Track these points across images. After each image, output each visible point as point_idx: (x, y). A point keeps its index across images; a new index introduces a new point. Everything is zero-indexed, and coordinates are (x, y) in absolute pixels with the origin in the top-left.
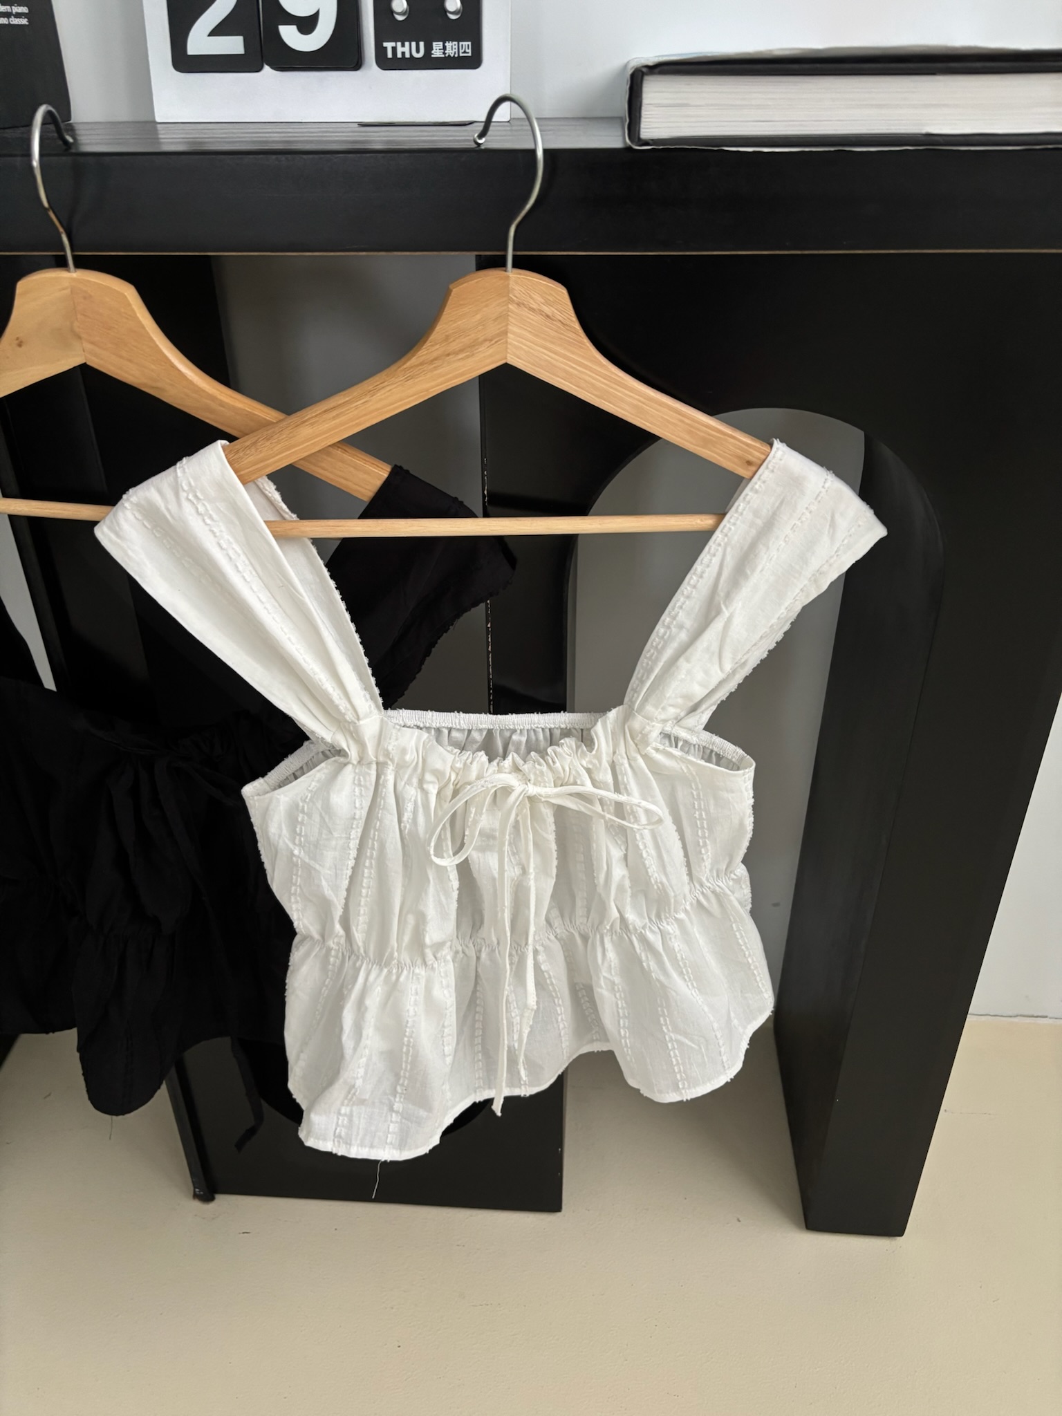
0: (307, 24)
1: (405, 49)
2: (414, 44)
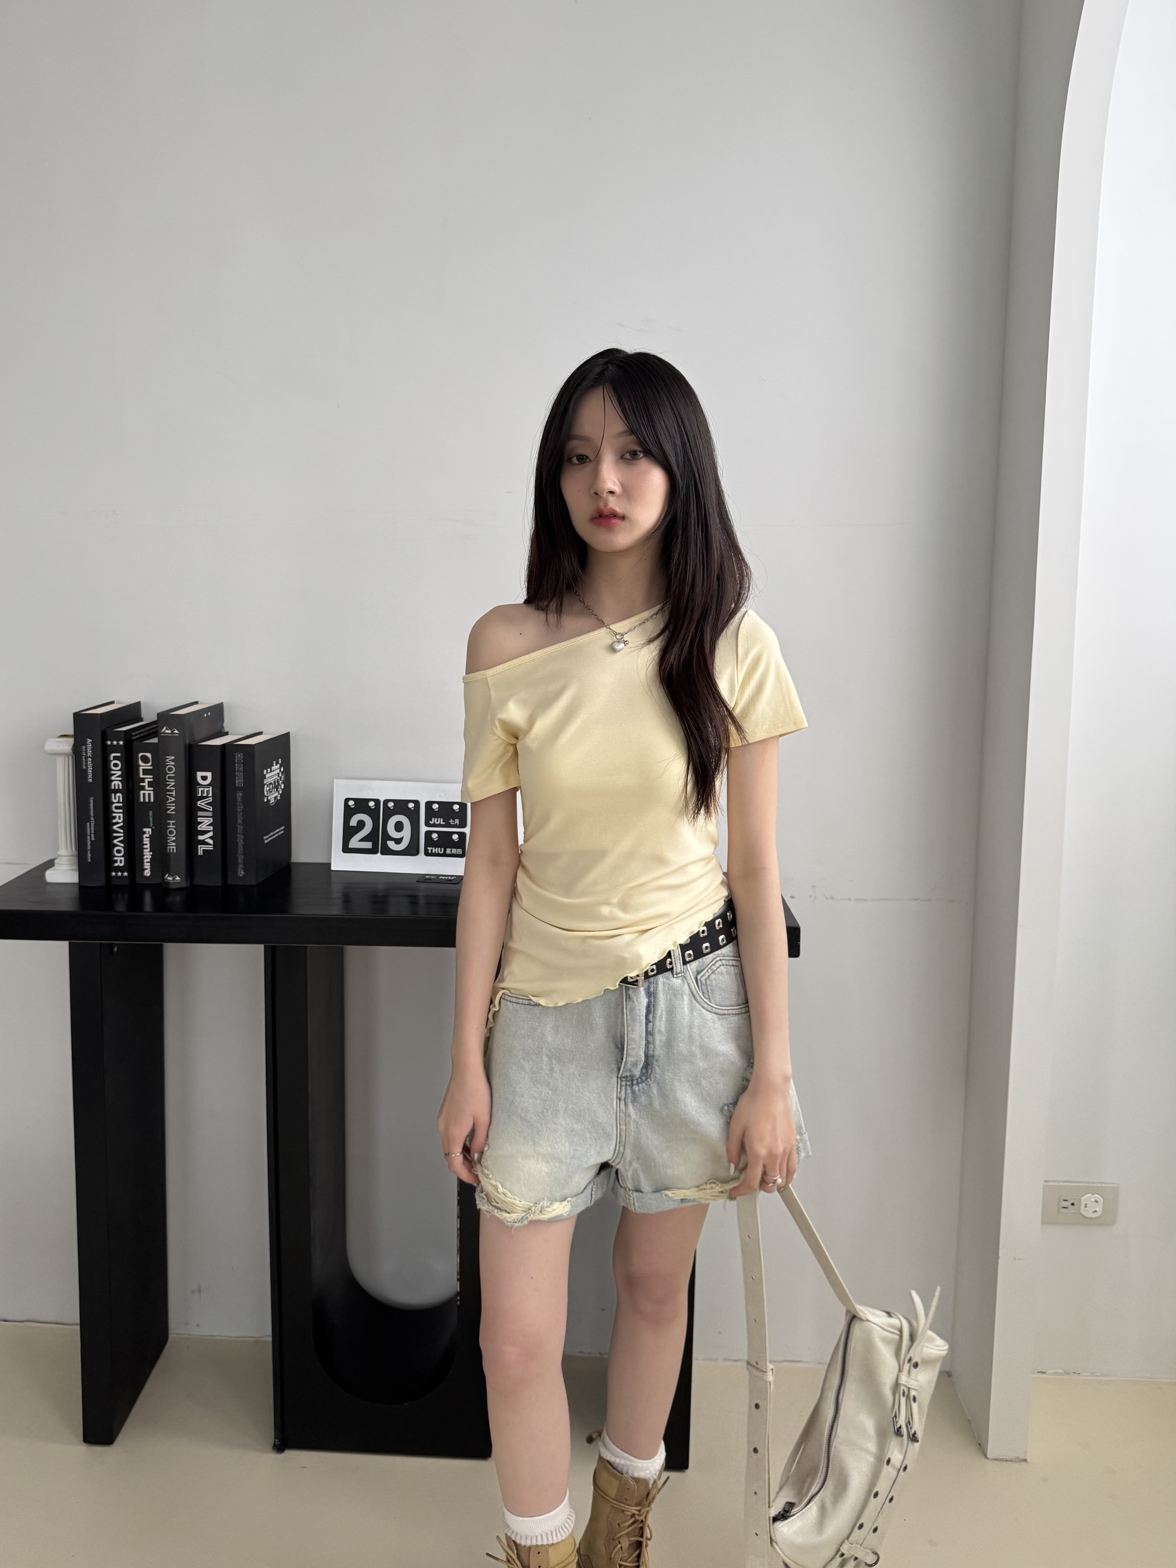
0: (398, 841)
1: (436, 850)
2: (439, 849)
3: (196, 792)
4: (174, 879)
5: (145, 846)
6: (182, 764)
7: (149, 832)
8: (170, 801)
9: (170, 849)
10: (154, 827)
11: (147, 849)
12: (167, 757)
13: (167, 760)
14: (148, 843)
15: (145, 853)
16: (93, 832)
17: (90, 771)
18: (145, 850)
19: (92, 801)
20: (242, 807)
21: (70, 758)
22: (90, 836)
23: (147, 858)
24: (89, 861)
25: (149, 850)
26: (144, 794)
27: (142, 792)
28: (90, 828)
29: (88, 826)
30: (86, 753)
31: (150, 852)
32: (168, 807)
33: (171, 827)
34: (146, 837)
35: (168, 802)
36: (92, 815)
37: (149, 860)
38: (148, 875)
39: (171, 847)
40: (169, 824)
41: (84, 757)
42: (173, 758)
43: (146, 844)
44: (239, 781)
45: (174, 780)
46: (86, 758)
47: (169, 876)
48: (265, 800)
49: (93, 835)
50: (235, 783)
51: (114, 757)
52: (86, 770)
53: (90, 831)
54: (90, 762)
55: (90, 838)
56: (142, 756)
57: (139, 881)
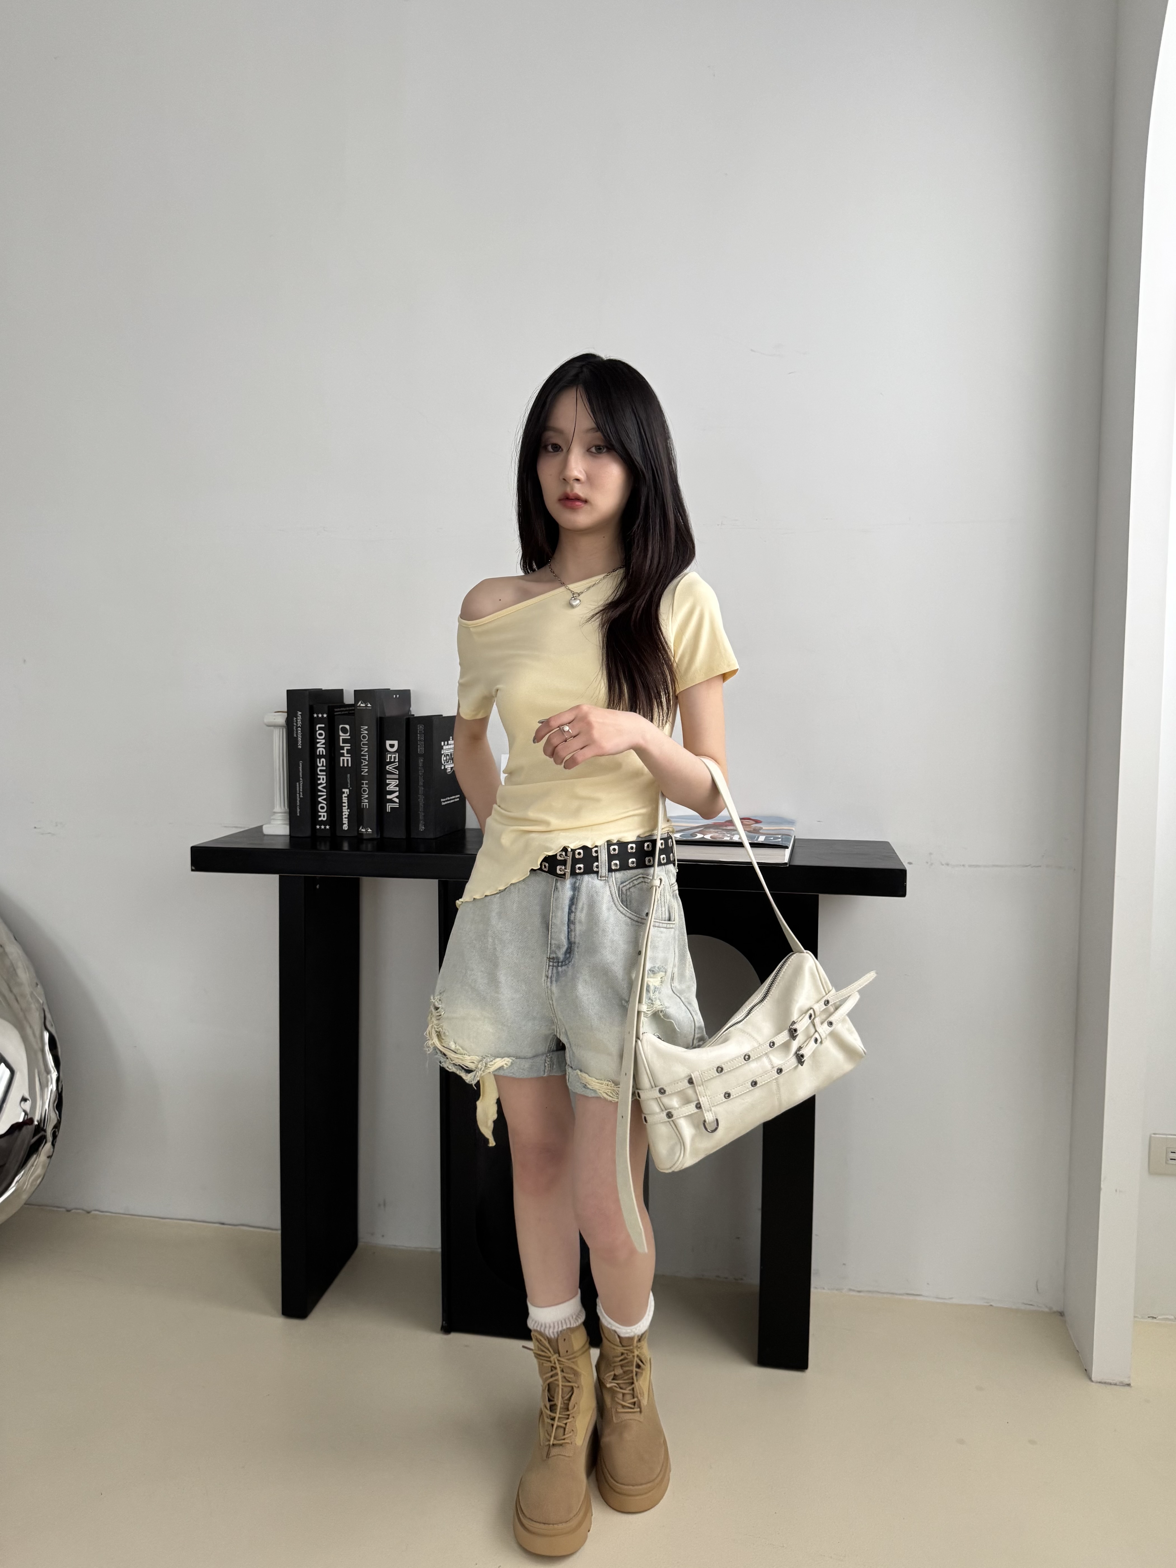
3: (385, 758)
4: (366, 831)
5: (344, 804)
6: (374, 732)
7: (347, 792)
8: (364, 764)
9: (363, 805)
10: (351, 788)
11: (345, 806)
12: (362, 727)
13: (362, 730)
14: (346, 801)
15: (344, 810)
16: (301, 791)
17: (300, 739)
18: (344, 808)
19: (301, 764)
20: (423, 771)
21: (284, 730)
22: (299, 794)
23: (345, 815)
24: (298, 815)
25: (347, 807)
26: (343, 760)
27: (342, 758)
28: (300, 787)
29: (298, 785)
30: (297, 724)
31: (348, 809)
32: (362, 770)
33: (365, 786)
34: (345, 797)
35: (362, 765)
36: (301, 776)
37: (346, 816)
38: (346, 829)
39: (365, 804)
40: (363, 784)
41: (295, 727)
42: (367, 727)
43: (345, 803)
44: (421, 749)
45: (367, 747)
46: (297, 727)
47: (362, 828)
48: (443, 768)
49: (301, 793)
50: (418, 751)
51: (319, 727)
52: (297, 738)
53: (299, 789)
54: (300, 732)
55: (299, 796)
56: (342, 727)
57: (339, 834)
